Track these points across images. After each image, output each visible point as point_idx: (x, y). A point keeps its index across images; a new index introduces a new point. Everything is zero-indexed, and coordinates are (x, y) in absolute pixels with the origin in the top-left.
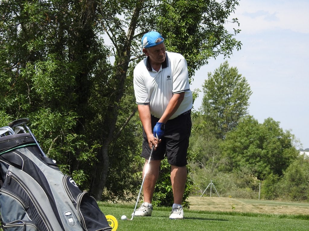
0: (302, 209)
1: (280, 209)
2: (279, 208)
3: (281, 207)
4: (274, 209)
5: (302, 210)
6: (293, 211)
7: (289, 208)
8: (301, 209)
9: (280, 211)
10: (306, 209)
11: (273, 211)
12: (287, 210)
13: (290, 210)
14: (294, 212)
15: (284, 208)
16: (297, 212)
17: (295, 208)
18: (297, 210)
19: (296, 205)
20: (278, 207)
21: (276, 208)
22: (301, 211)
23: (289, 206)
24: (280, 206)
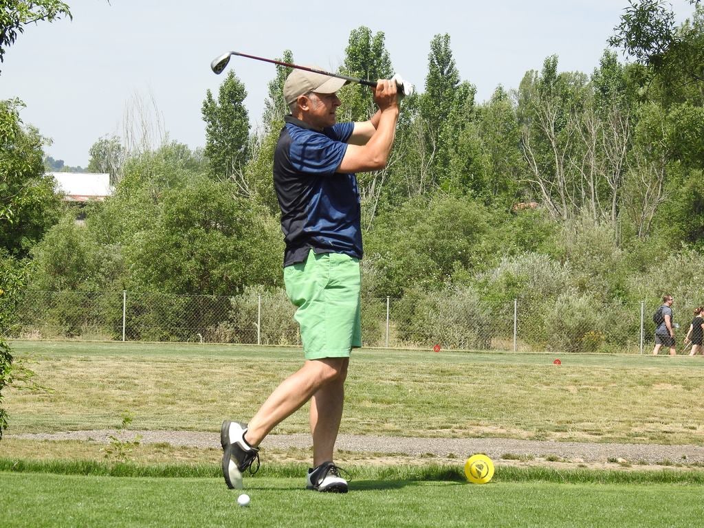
0: (132, 364)
1: (71, 366)
2: (66, 365)
3: (72, 362)
4: (54, 367)
5: (133, 367)
6: (108, 370)
7: (97, 364)
8: (129, 364)
9: (72, 375)
10: (143, 365)
11: (54, 373)
12: (91, 370)
13: (98, 369)
14: (112, 373)
15: (82, 365)
16: (121, 375)
17: (112, 364)
18: (117, 368)
19: (113, 352)
20: (64, 361)
21: (58, 364)
22: (130, 370)
23: (93, 358)
24: (69, 358)
